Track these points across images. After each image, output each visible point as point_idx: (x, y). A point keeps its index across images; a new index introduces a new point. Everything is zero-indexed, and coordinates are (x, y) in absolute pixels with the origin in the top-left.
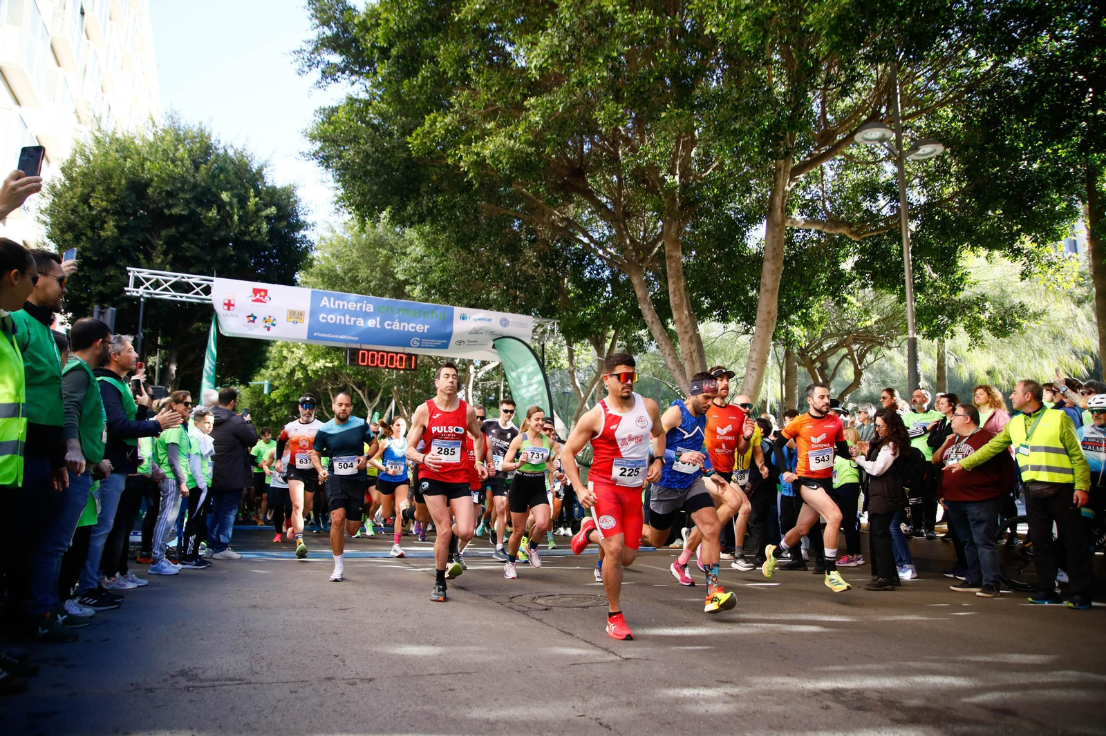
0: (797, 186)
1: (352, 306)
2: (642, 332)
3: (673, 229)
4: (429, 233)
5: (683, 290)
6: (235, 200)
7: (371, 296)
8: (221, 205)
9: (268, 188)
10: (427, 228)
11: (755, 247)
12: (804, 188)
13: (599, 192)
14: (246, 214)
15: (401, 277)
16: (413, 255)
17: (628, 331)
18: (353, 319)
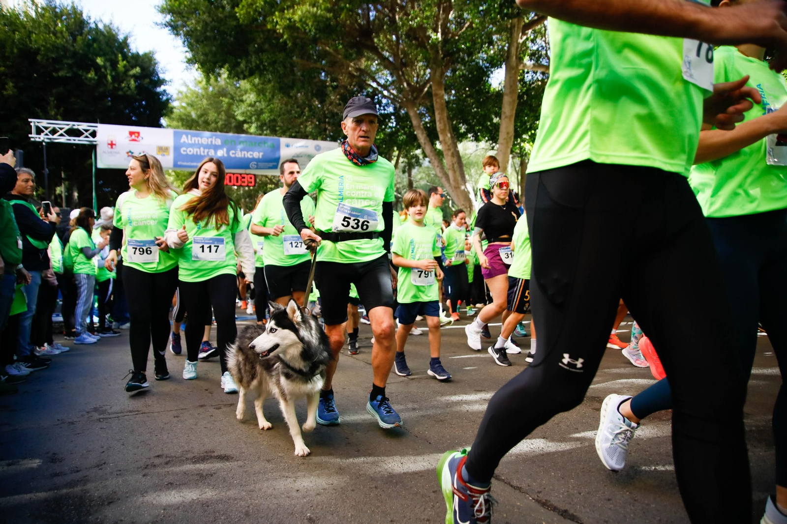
0: (527, 39)
1: (204, 141)
2: (418, 152)
3: (438, 74)
4: (258, 84)
5: (446, 119)
6: (108, 64)
7: (218, 133)
8: (97, 68)
9: (133, 54)
10: (257, 81)
11: (497, 86)
12: (533, 41)
13: (383, 49)
14: (118, 74)
15: (240, 118)
16: (248, 101)
17: (408, 152)
18: (206, 151)
